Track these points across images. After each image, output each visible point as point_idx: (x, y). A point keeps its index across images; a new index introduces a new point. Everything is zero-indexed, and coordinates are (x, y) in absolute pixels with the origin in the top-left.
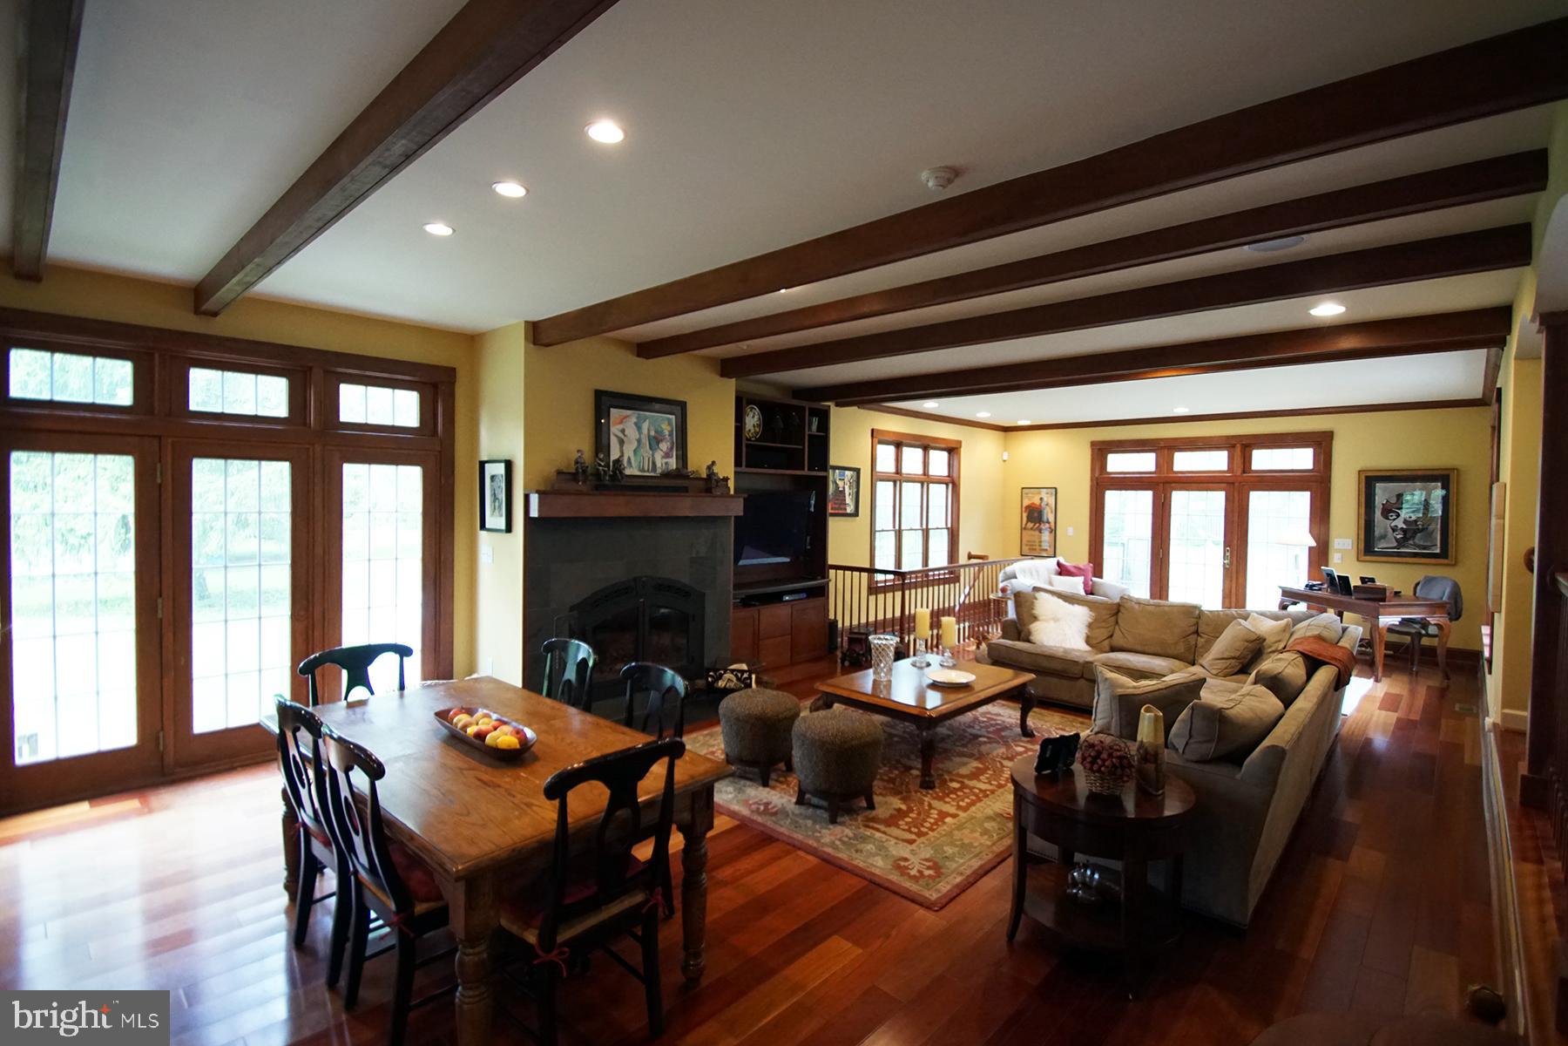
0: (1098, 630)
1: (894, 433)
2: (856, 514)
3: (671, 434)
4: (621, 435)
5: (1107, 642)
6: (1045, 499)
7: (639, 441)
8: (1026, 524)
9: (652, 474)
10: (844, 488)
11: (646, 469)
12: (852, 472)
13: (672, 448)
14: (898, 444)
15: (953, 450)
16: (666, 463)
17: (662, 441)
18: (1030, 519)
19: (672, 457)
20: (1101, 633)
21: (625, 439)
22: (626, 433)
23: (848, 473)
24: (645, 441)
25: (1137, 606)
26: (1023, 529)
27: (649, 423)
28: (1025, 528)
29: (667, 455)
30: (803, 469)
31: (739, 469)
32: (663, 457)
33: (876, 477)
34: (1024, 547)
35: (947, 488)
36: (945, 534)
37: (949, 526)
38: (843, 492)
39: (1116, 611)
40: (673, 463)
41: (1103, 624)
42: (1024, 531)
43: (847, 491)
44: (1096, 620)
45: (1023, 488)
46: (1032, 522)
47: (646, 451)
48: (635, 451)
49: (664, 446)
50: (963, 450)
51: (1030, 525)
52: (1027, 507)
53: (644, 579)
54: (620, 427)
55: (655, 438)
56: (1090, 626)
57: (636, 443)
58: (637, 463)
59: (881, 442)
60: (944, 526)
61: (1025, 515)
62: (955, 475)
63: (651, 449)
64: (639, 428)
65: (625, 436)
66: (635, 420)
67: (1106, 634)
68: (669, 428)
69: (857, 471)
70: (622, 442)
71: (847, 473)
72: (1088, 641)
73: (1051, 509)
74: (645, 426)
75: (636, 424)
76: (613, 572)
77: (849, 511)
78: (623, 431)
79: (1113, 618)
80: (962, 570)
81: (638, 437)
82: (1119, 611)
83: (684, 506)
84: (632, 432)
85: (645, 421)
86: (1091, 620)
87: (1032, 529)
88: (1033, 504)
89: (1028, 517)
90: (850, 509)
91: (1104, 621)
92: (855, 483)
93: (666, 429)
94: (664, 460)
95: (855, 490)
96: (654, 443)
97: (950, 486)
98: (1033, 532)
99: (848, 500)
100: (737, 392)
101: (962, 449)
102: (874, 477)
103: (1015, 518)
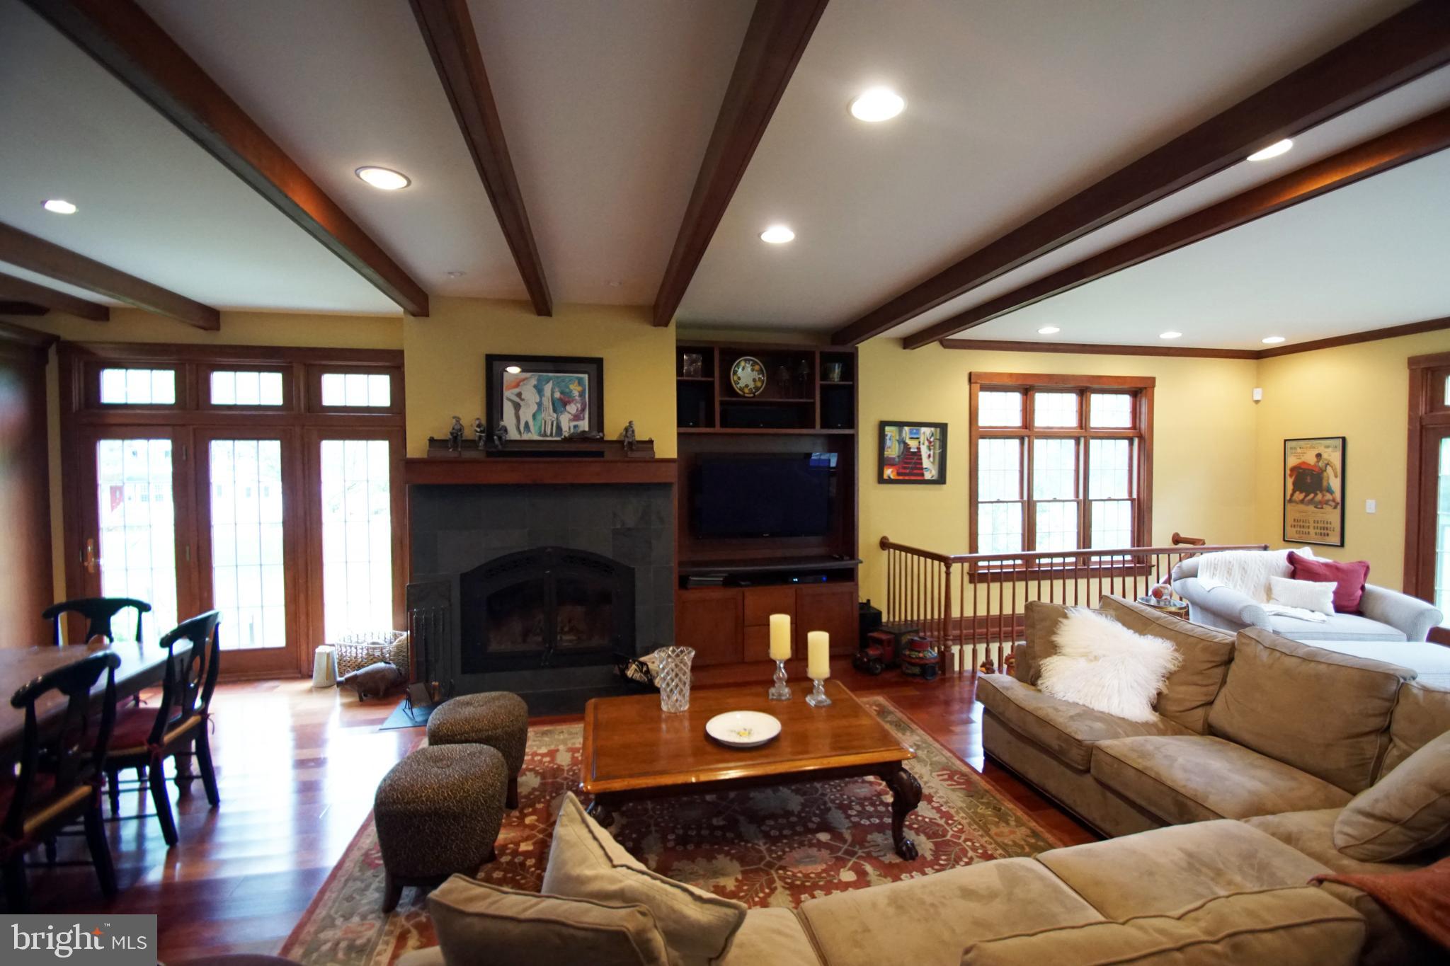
0: (1183, 688)
1: (1011, 375)
2: (941, 479)
3: (582, 394)
4: (517, 399)
5: (1200, 713)
6: (1325, 456)
7: (540, 405)
8: (1292, 495)
9: (559, 439)
10: (919, 449)
11: (549, 432)
12: (933, 429)
13: (583, 410)
14: (1027, 387)
15: (1140, 391)
16: (575, 427)
17: (569, 402)
18: (1297, 487)
19: (584, 419)
20: (1190, 694)
21: (522, 403)
22: (523, 397)
23: (926, 431)
24: (547, 403)
25: (1265, 655)
26: (1287, 502)
27: (553, 385)
28: (1290, 501)
29: (577, 417)
30: (814, 427)
31: (683, 430)
32: (570, 420)
33: (976, 433)
34: (1288, 528)
35: (1131, 444)
36: (1126, 510)
37: (1135, 496)
38: (918, 454)
39: (1225, 658)
40: (584, 425)
41: (1196, 679)
42: (1289, 507)
43: (924, 452)
44: (1183, 668)
45: (1285, 441)
46: (1301, 492)
47: (549, 415)
48: (534, 416)
49: (572, 408)
50: (1158, 391)
51: (1299, 496)
52: (1293, 469)
53: (549, 550)
54: (517, 390)
55: (560, 399)
56: (1169, 677)
57: (536, 407)
58: (537, 428)
59: (985, 388)
60: (1126, 496)
61: (1290, 481)
62: (1144, 425)
63: (555, 411)
64: (540, 390)
65: (522, 400)
66: (536, 383)
67: (1204, 699)
68: (580, 388)
69: (943, 428)
70: (517, 407)
71: (923, 429)
72: (1158, 704)
73: (1334, 470)
74: (548, 389)
75: (535, 387)
76: (511, 541)
77: (928, 476)
78: (519, 395)
79: (1219, 671)
80: (1154, 557)
81: (538, 400)
82: (1230, 661)
83: (591, 472)
84: (530, 395)
85: (548, 382)
86: (1172, 668)
87: (1302, 501)
88: (1304, 463)
89: (1294, 484)
90: (931, 472)
91: (1200, 673)
92: (938, 443)
93: (575, 390)
94: (571, 422)
95: (938, 451)
96: (559, 405)
97: (1136, 441)
98: (1302, 507)
99: (926, 463)
100: (677, 341)
101: (1156, 390)
102: (973, 433)
103: (1274, 485)
